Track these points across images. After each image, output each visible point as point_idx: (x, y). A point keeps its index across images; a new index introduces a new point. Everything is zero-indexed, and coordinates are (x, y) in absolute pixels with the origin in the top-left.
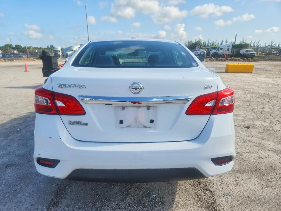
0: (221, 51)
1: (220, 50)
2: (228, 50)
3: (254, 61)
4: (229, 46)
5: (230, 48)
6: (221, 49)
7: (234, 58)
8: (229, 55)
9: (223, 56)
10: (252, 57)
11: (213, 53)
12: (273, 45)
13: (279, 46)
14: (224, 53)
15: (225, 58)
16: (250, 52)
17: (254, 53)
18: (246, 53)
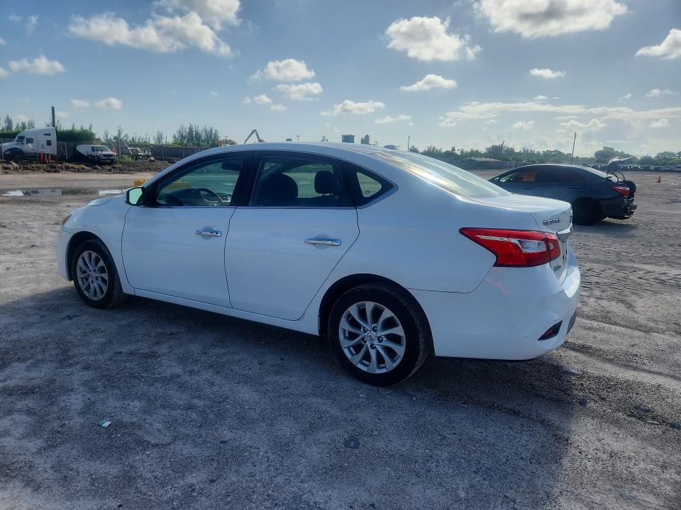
0: (30, 145)
1: (27, 143)
2: (49, 143)
3: (119, 173)
4: (49, 135)
5: (53, 138)
6: (30, 141)
7: (71, 165)
8: (53, 157)
9: (40, 158)
10: (110, 164)
11: (9, 150)
12: (122, 136)
13: (133, 139)
14: (41, 150)
15: (45, 163)
16: (102, 151)
17: (111, 155)
18: (94, 153)
